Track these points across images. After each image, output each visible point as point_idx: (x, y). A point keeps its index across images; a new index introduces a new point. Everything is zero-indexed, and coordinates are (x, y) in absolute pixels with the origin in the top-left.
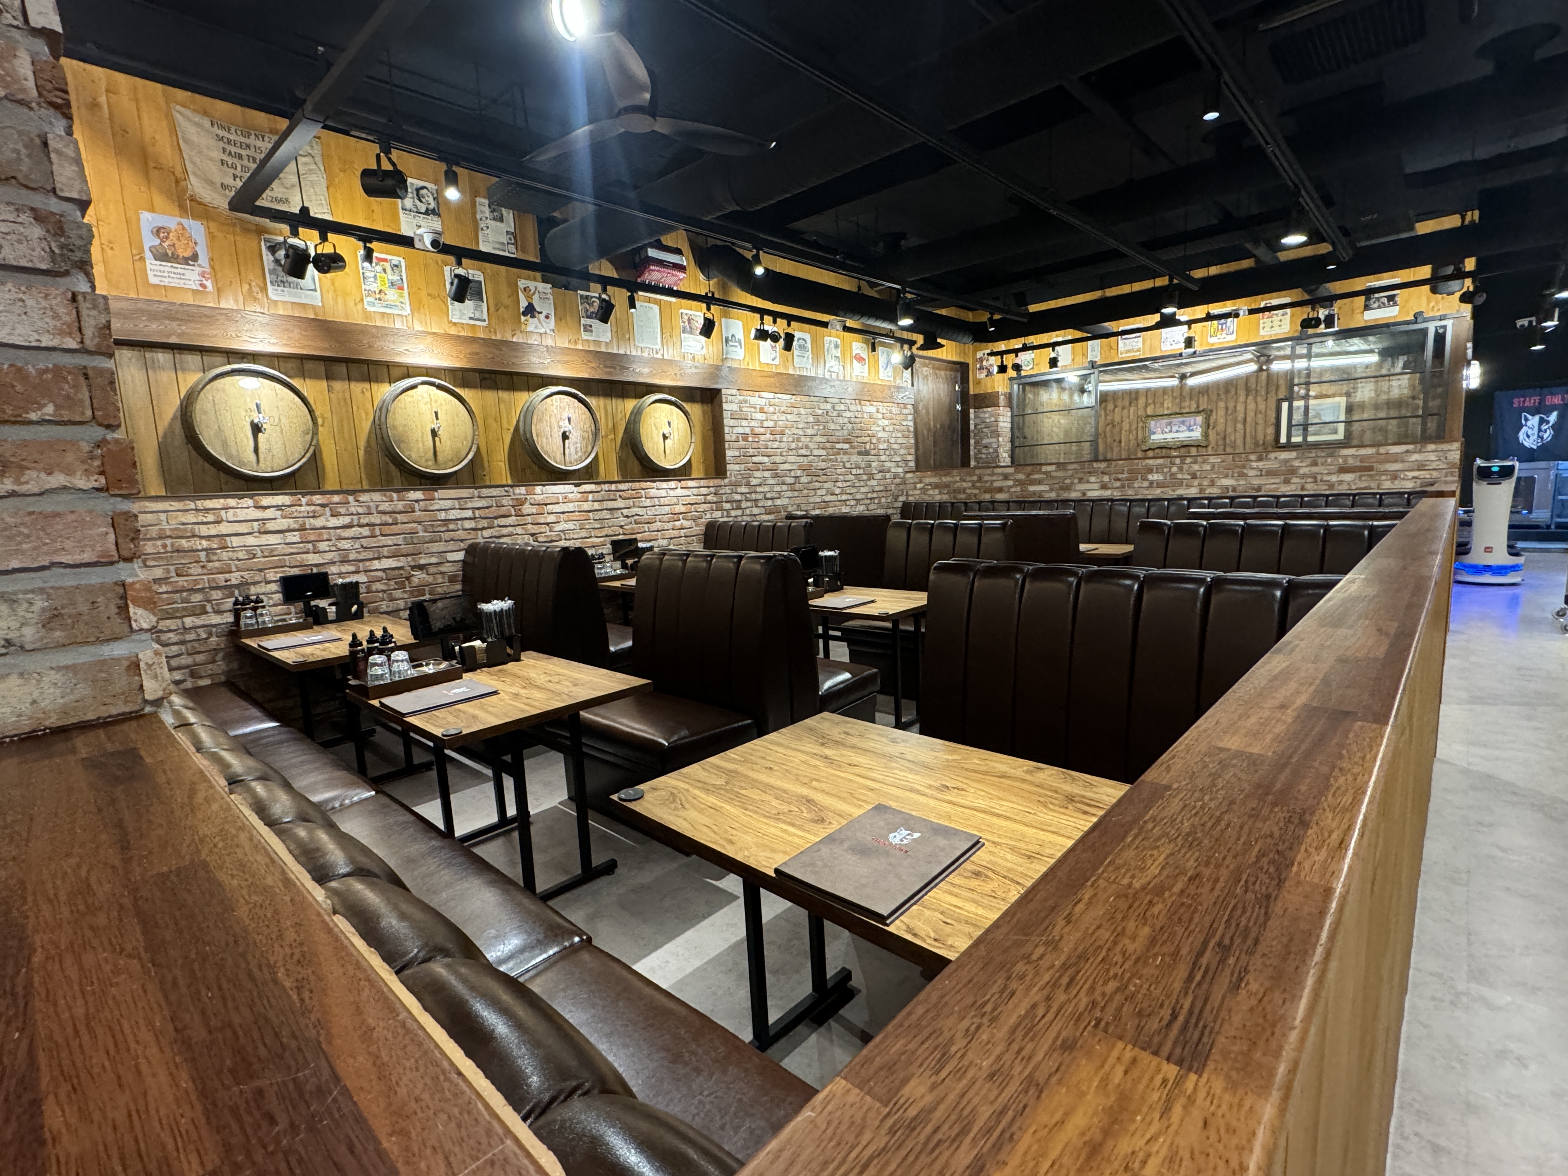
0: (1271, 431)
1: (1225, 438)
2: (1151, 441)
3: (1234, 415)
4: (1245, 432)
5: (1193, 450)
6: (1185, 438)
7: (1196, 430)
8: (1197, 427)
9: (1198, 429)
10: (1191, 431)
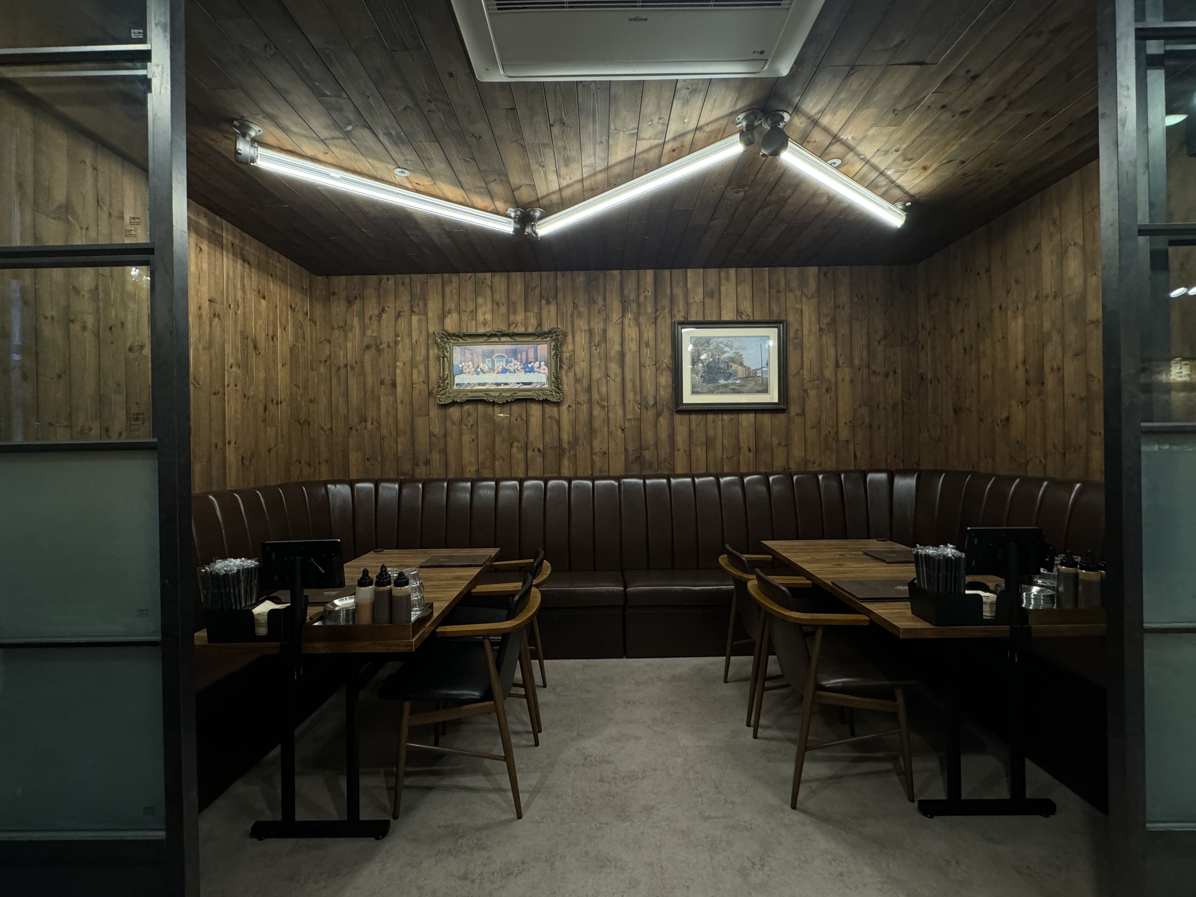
0: (665, 379)
1: (589, 390)
2: (455, 387)
3: (603, 345)
4: (623, 380)
5: (535, 410)
6: (518, 383)
7: (539, 370)
8: (540, 365)
9: (541, 368)
10: (530, 372)
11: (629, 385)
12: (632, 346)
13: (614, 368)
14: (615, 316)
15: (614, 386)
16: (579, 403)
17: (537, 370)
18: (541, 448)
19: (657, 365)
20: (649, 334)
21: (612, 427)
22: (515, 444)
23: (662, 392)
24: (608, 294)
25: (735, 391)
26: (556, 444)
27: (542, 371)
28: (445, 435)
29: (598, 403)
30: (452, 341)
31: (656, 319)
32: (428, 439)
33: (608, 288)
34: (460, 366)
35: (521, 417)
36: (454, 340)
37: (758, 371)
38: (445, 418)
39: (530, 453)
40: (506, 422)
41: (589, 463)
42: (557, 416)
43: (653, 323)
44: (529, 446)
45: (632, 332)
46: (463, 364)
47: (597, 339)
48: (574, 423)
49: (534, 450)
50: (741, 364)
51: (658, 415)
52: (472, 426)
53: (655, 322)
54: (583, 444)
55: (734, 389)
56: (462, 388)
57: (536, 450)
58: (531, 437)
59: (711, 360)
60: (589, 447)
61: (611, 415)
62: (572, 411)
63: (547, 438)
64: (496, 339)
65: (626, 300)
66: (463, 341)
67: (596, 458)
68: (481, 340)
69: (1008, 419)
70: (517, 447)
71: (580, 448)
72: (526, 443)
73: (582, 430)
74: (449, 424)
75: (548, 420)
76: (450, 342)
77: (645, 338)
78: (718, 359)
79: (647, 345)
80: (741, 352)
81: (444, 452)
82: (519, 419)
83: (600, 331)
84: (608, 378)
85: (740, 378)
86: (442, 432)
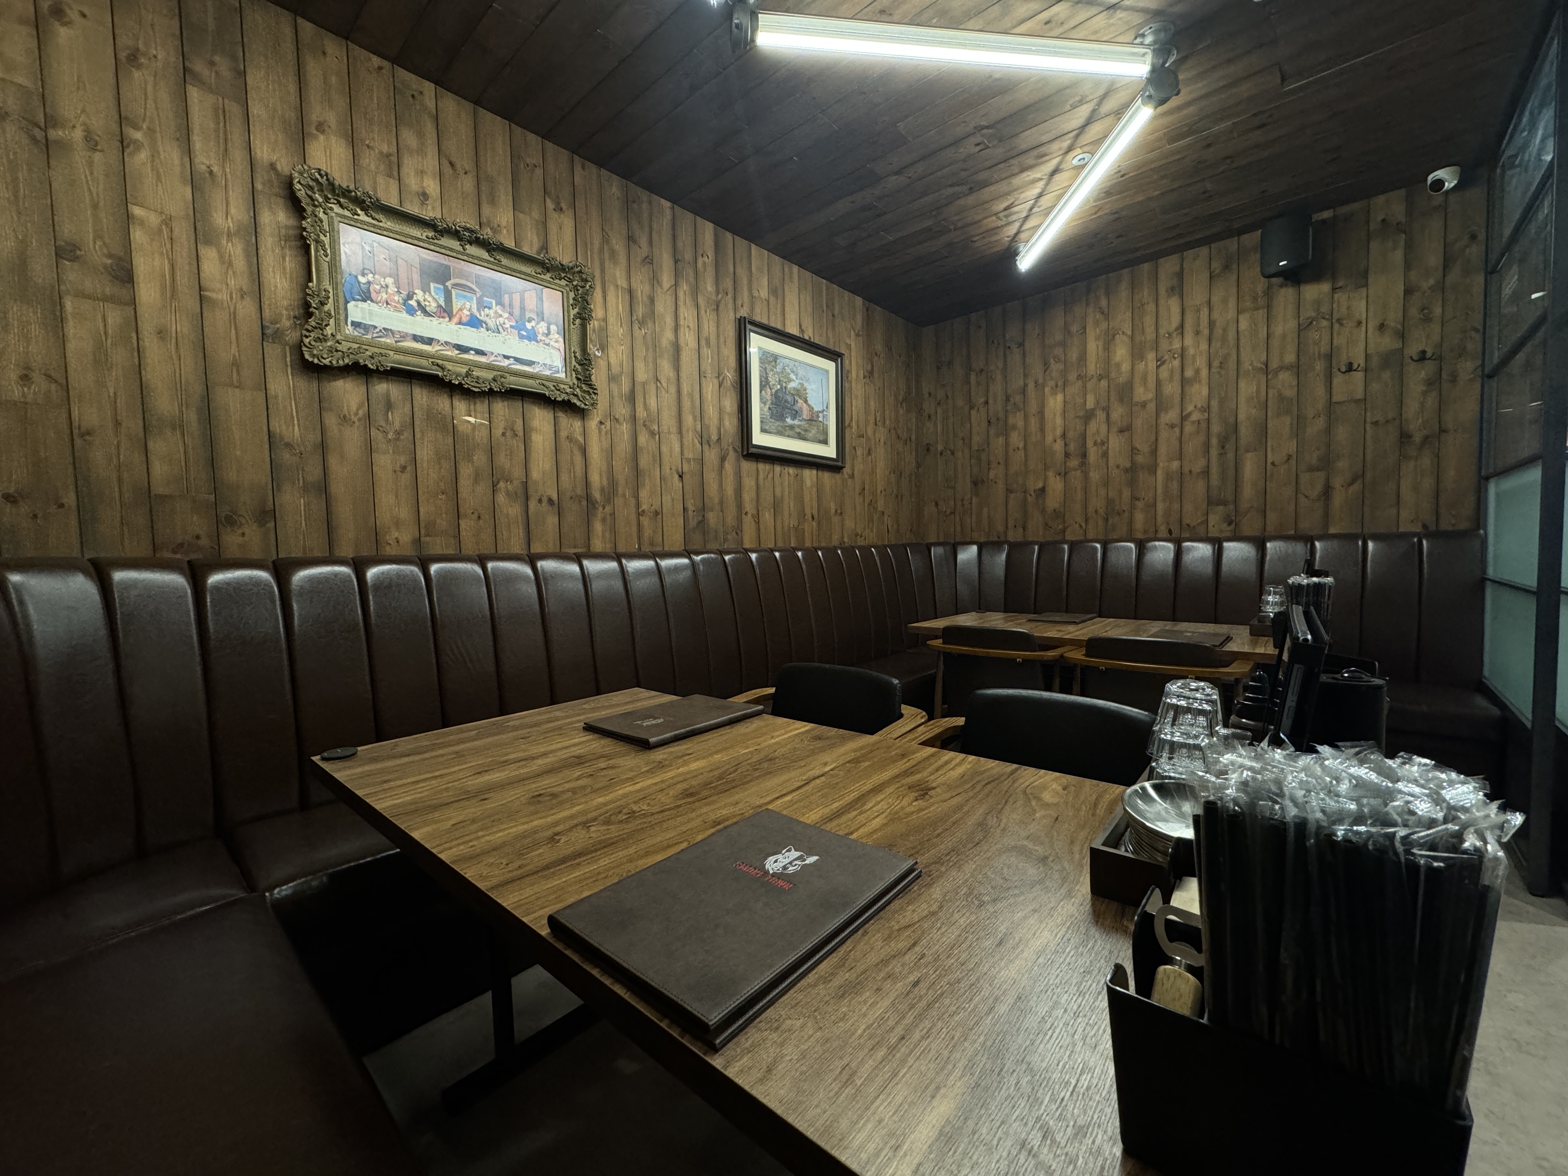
1: (631, 398)
2: (349, 330)
3: (650, 325)
4: (679, 392)
5: (541, 418)
6: (506, 357)
7: (547, 341)
8: (548, 329)
9: (551, 336)
10: (530, 339)
11: (686, 404)
12: (688, 339)
13: (666, 368)
14: (667, 280)
15: (668, 399)
16: (617, 420)
17: (543, 338)
18: (555, 497)
19: (721, 378)
20: (709, 327)
21: (667, 471)
22: (502, 484)
23: (727, 423)
24: (655, 236)
25: (802, 437)
26: (579, 491)
27: (552, 343)
28: (323, 447)
29: (645, 425)
30: (337, 209)
31: (718, 306)
32: (267, 452)
33: (655, 226)
34: (362, 280)
35: (513, 430)
36: (341, 206)
37: (821, 415)
38: (322, 404)
39: (533, 504)
40: (482, 436)
41: (634, 529)
42: (581, 439)
43: (713, 310)
44: (531, 492)
45: (687, 314)
46: (370, 277)
47: (640, 311)
48: (610, 453)
49: (540, 501)
50: (806, 401)
51: (723, 459)
52: (398, 433)
53: (717, 309)
54: (624, 495)
55: (799, 434)
56: (369, 337)
57: (545, 500)
58: (535, 475)
59: (779, 387)
60: (633, 501)
61: (664, 449)
62: (606, 432)
63: (565, 478)
64: (455, 244)
65: (680, 258)
66: (370, 220)
67: (645, 521)
68: (416, 232)
69: (1043, 490)
70: (508, 494)
71: (619, 501)
72: (525, 485)
73: (622, 471)
74: (331, 420)
75: (565, 445)
76: (331, 209)
77: (705, 333)
78: (786, 388)
79: (708, 340)
80: (806, 385)
81: (323, 488)
82: (509, 434)
83: (645, 299)
84: (659, 384)
85: (805, 420)
86: (313, 437)
